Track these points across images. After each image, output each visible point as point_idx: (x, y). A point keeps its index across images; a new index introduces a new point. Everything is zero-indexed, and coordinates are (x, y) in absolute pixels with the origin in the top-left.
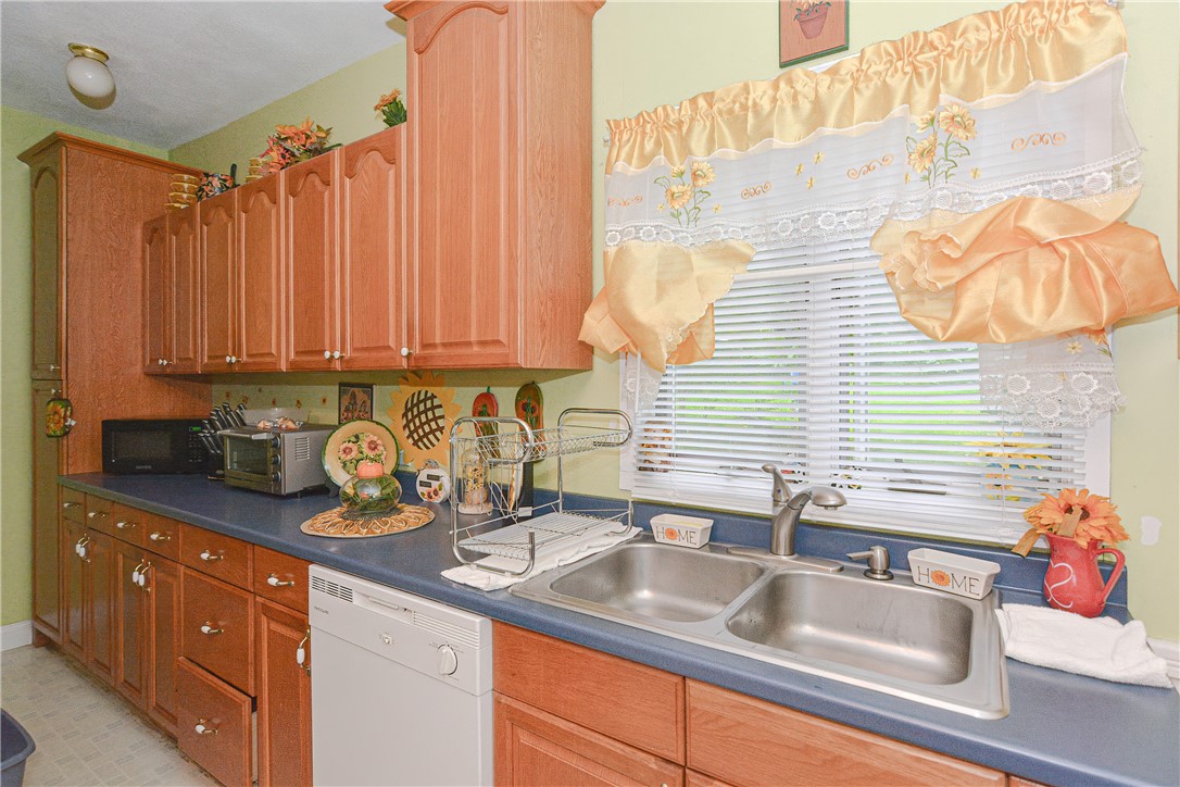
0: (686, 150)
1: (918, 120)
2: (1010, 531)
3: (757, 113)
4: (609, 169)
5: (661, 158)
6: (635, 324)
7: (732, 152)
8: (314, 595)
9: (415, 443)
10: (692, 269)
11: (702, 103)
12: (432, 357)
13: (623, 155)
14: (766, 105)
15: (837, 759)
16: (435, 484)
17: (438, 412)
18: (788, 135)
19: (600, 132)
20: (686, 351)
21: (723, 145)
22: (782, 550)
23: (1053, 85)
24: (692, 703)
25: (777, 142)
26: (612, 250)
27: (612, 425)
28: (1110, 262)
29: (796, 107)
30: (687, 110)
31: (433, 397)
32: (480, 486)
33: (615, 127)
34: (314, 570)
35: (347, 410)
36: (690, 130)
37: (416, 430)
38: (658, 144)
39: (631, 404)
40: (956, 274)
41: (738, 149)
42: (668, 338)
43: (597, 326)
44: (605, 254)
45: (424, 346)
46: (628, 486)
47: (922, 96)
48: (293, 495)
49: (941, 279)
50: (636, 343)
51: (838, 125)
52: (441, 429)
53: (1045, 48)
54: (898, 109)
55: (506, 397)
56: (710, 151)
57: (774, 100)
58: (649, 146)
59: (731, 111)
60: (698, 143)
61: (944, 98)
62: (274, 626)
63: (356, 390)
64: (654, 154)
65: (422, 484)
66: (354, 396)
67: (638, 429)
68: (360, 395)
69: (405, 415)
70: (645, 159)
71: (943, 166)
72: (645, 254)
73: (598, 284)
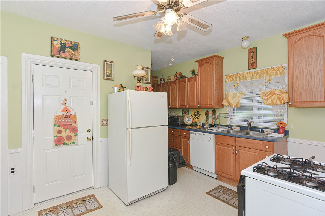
0: (236, 80)
1: (264, 78)
2: (276, 127)
3: (245, 76)
4: (226, 82)
5: (233, 81)
6: (230, 103)
7: (242, 81)
8: (191, 134)
9: (196, 118)
10: (237, 95)
11: (238, 75)
12: (202, 106)
13: (228, 80)
14: (246, 75)
15: (249, 142)
16: (200, 124)
17: (199, 114)
18: (249, 79)
19: (224, 77)
20: (236, 105)
21: (241, 80)
22: (249, 130)
23: (279, 76)
24: (236, 139)
25: (248, 80)
26: (226, 93)
27: (226, 115)
28: (283, 97)
29: (250, 76)
30: (236, 75)
31: (199, 112)
32: (207, 124)
33: (227, 77)
34: (190, 132)
35: (184, 113)
36: (237, 78)
37: (196, 116)
38: (232, 79)
39: (229, 112)
40: (267, 97)
41: (243, 80)
42: (234, 104)
43: (225, 102)
44: (226, 94)
45: (201, 105)
46: (229, 123)
47: (265, 76)
48: (180, 125)
49: (265, 98)
50: (230, 104)
51: (255, 79)
52: (200, 116)
53: (278, 72)
54: (262, 78)
55: (210, 112)
56: (239, 81)
57: (247, 75)
58: (231, 79)
59: (242, 76)
60: (238, 79)
61: (267, 77)
62: (183, 139)
63: (186, 111)
64: (232, 80)
65: (198, 124)
66: (185, 112)
67: (230, 116)
68: (186, 112)
69: (194, 114)
70: (231, 81)
71: (267, 85)
72: (231, 94)
73: (224, 97)
